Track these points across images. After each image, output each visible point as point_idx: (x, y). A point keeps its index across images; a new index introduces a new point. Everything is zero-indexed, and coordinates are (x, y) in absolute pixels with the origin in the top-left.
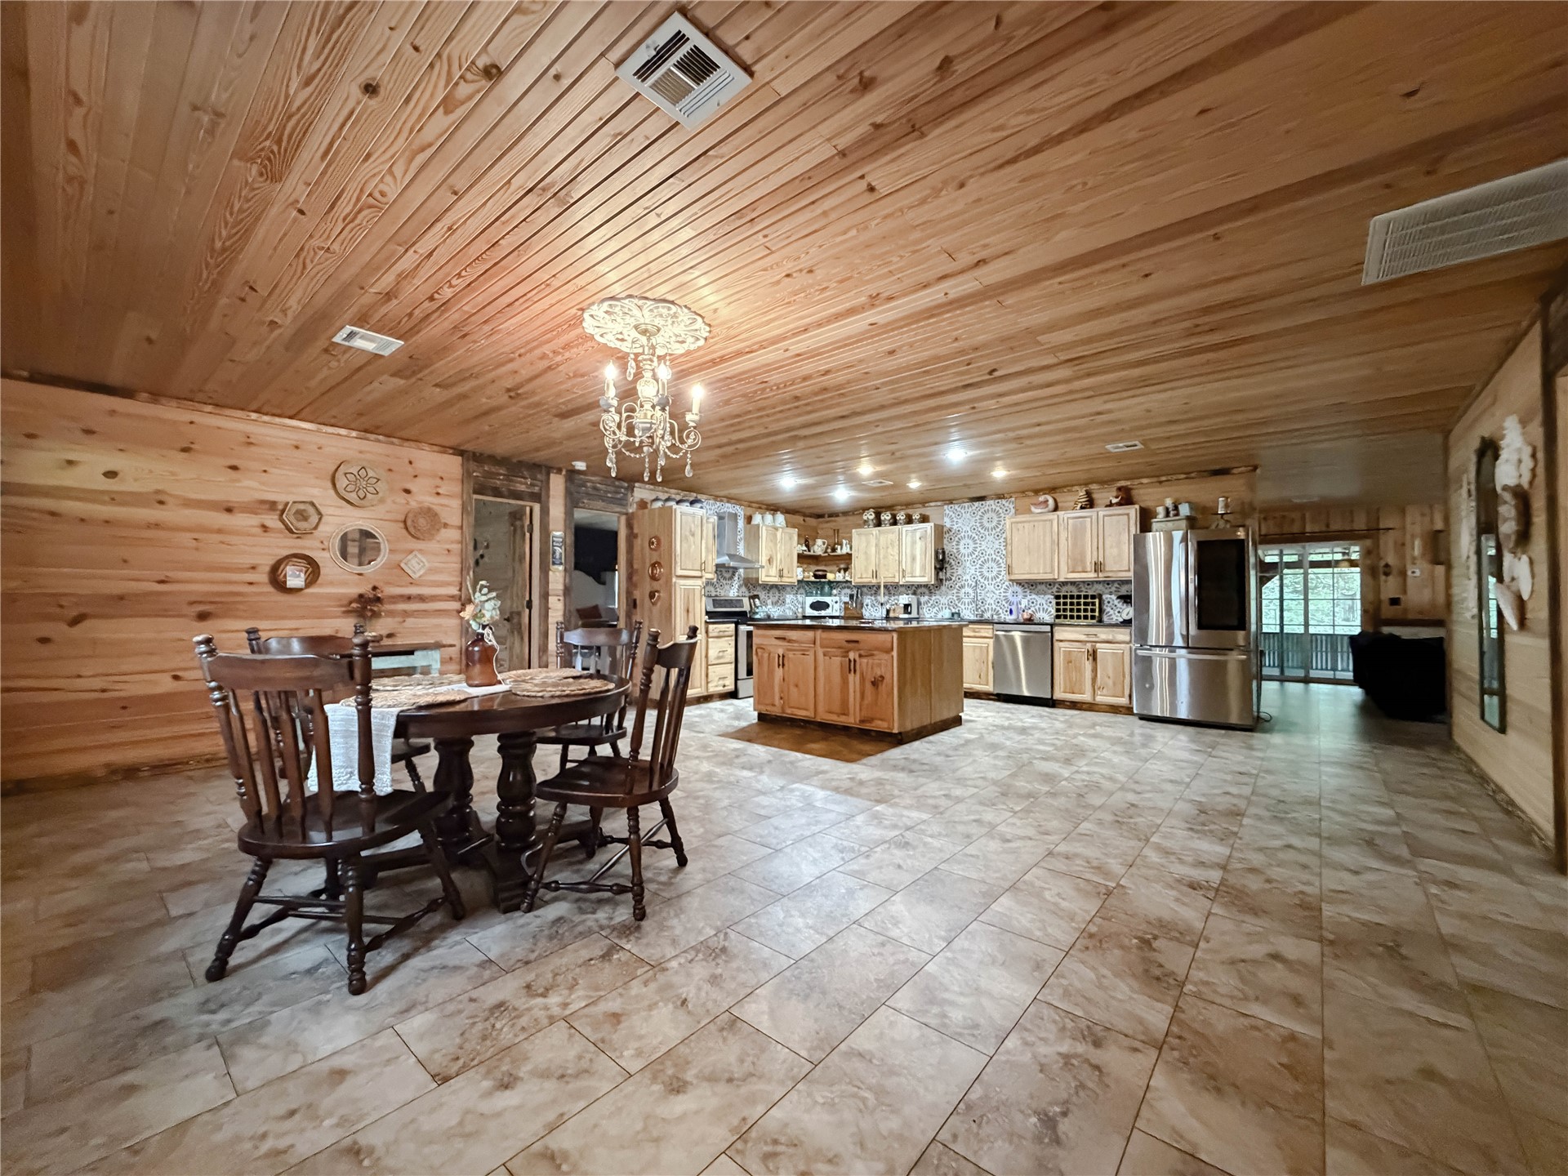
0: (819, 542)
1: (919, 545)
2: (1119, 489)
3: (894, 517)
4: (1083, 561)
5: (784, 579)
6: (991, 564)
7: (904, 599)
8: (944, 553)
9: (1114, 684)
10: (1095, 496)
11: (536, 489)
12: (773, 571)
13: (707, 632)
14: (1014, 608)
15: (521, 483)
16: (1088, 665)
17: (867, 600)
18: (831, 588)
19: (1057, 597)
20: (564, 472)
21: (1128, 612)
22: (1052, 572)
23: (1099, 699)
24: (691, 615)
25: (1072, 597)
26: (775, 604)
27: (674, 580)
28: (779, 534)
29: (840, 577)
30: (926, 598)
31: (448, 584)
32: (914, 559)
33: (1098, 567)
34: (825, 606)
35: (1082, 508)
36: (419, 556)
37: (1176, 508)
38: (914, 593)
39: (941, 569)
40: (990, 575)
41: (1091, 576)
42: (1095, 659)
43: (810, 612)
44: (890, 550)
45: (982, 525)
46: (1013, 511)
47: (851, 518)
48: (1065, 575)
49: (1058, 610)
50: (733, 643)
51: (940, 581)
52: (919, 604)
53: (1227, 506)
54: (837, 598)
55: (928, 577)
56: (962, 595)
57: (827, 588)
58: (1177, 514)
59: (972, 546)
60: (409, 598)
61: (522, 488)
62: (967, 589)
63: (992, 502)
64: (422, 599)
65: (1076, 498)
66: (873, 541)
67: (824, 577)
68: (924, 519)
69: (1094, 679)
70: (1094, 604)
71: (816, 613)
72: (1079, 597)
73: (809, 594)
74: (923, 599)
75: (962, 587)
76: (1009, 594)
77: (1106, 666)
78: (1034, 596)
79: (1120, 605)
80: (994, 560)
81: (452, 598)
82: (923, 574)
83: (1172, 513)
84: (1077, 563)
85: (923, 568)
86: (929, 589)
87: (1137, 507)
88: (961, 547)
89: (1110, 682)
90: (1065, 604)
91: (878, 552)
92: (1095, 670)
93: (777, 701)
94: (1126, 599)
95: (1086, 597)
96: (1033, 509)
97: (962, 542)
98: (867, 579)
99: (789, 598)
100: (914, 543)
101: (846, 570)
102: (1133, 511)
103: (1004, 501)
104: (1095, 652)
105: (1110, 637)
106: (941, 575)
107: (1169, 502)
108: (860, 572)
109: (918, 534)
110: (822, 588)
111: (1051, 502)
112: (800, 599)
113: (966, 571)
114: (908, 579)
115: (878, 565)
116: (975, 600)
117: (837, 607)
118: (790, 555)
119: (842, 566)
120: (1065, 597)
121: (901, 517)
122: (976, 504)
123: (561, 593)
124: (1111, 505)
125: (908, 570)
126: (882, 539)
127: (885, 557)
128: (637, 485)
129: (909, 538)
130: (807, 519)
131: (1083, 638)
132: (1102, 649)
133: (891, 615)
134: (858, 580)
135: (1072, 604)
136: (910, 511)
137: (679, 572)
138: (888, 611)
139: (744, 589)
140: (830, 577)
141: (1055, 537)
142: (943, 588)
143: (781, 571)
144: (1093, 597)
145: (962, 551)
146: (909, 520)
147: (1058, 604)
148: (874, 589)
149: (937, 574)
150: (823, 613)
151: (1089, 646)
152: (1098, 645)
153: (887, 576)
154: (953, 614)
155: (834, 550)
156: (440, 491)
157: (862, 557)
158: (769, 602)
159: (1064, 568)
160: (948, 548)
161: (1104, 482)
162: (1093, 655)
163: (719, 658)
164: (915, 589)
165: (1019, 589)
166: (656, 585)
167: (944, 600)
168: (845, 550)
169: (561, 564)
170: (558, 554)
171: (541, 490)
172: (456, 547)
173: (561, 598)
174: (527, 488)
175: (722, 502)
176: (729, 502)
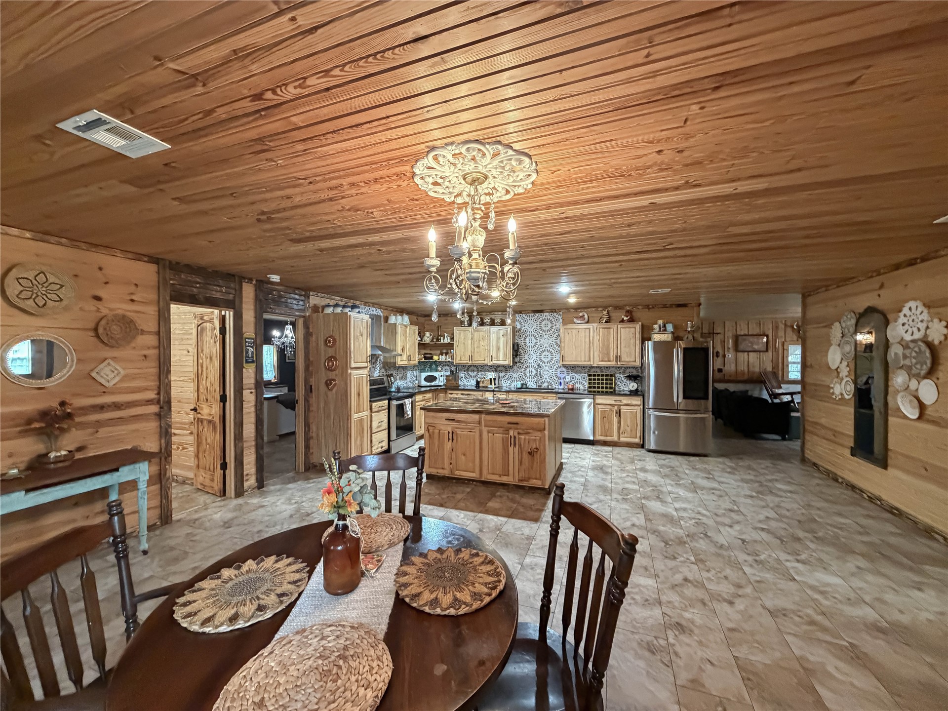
0: (428, 334)
1: (502, 339)
2: (628, 311)
3: (482, 319)
4: (608, 354)
5: (412, 362)
6: (546, 353)
7: (491, 375)
8: (518, 345)
9: (631, 431)
10: (612, 314)
11: (231, 297)
12: (405, 357)
13: (371, 409)
14: (562, 381)
15: (216, 291)
16: (615, 420)
17: (462, 374)
18: (437, 366)
19: (590, 375)
20: (254, 282)
21: (633, 386)
22: (589, 361)
23: (622, 439)
24: (361, 397)
25: (598, 375)
26: (401, 378)
27: (349, 371)
28: (408, 330)
29: (443, 358)
30: (504, 373)
31: (146, 389)
32: (498, 349)
33: (618, 358)
34: (434, 378)
35: (606, 322)
36: (112, 363)
37: (665, 326)
38: (496, 371)
39: (516, 356)
40: (546, 360)
41: (613, 363)
42: (620, 416)
43: (424, 383)
44: (482, 343)
45: (541, 329)
46: (561, 320)
47: (449, 318)
48: (597, 362)
49: (589, 383)
50: (387, 414)
51: (515, 363)
52: (499, 377)
53: (692, 327)
54: (442, 373)
55: (508, 362)
56: (527, 372)
57: (434, 366)
58: (665, 330)
59: (534, 341)
60: (102, 408)
61: (218, 295)
62: (531, 369)
63: (547, 314)
64: (117, 406)
65: (601, 315)
66: (469, 335)
67: (432, 358)
68: (503, 323)
69: (619, 428)
70: (612, 380)
71: (428, 384)
72: (603, 375)
73: (423, 371)
74: (502, 374)
75: (528, 367)
76: (558, 372)
77: (626, 421)
78: (574, 374)
79: (625, 381)
80: (549, 351)
81: (149, 402)
82: (504, 358)
83: (662, 329)
84: (605, 355)
85: (505, 355)
86: (506, 368)
87: (640, 323)
88: (527, 341)
89: (629, 429)
90: (594, 380)
91: (473, 343)
92: (619, 422)
93: (446, 465)
94: (633, 378)
95: (607, 376)
96: (575, 320)
97: (527, 339)
98: (465, 361)
99: (409, 373)
100: (498, 339)
101: (446, 354)
102: (638, 326)
103: (555, 314)
104: (620, 411)
105: (629, 402)
106: (516, 360)
107: (660, 322)
108: (461, 355)
109: (502, 333)
110: (431, 366)
111: (586, 316)
112: (415, 374)
113: (531, 357)
114: (494, 362)
115: (473, 352)
116: (537, 375)
117: (442, 379)
118: (414, 344)
119: (444, 351)
120: (594, 375)
121: (487, 320)
122: (537, 315)
123: (253, 386)
124: (623, 321)
125: (495, 356)
126: (476, 334)
127: (478, 347)
128: (311, 293)
129: (495, 335)
130: (419, 318)
131: (613, 403)
132: (624, 409)
133: (481, 385)
134: (458, 362)
135: (598, 380)
136: (493, 317)
137: (353, 365)
138: (478, 383)
139: (383, 370)
140: (436, 358)
141: (591, 339)
142: (515, 368)
143: (409, 356)
144: (611, 376)
145: (528, 344)
146: (493, 323)
147: (590, 380)
148: (468, 368)
149: (513, 358)
150: (433, 384)
151: (616, 407)
152: (622, 407)
153: (479, 360)
154: (522, 384)
155: (438, 340)
156: (134, 297)
157: (461, 346)
158: (398, 377)
159: (597, 359)
160: (520, 341)
161: (617, 308)
162: (619, 413)
163: (379, 427)
164: (496, 368)
165: (564, 369)
166: (332, 375)
167: (515, 375)
168: (447, 340)
169: (253, 362)
170: (250, 353)
171: (234, 297)
172: (153, 352)
173: (253, 391)
174: (222, 295)
175: (369, 306)
176: (373, 307)
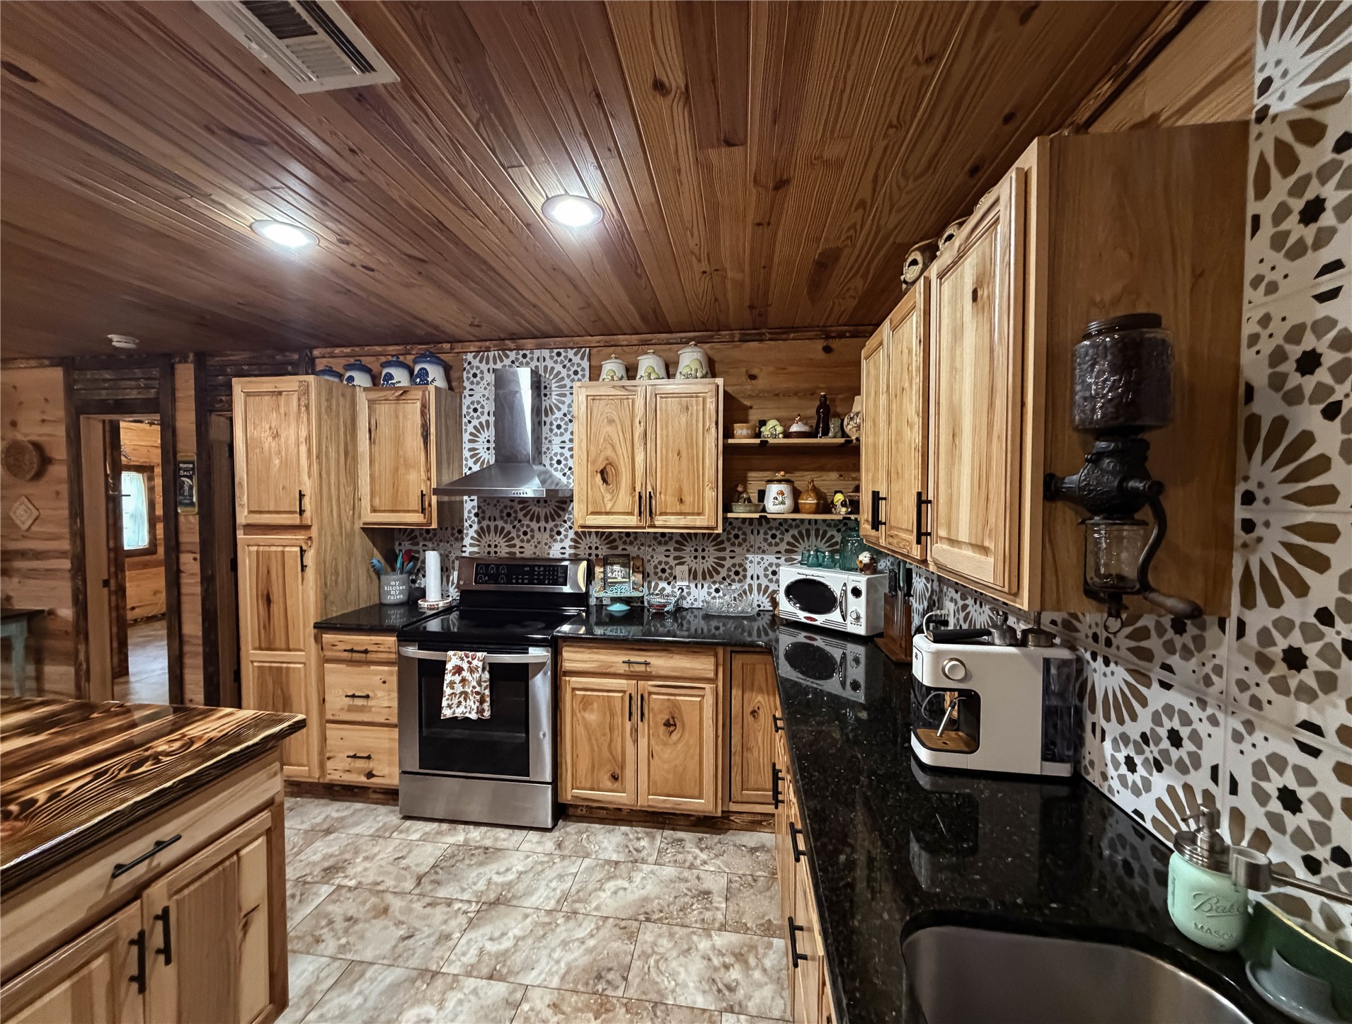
11: (152, 393)
15: (132, 388)
20: (191, 356)
24: (277, 609)
27: (239, 534)
31: (58, 536)
34: (824, 598)
36: (25, 500)
54: (861, 581)
61: (133, 395)
71: (802, 616)
81: (62, 555)
117: (858, 606)
123: (197, 548)
128: (316, 352)
130: (835, 344)
137: (246, 519)
150: (820, 620)
156: (45, 417)
163: (352, 708)
169: (192, 504)
170: (186, 488)
171: (158, 393)
172: (64, 488)
173: (198, 556)
174: (139, 393)
175: (518, 349)
176: (540, 347)
